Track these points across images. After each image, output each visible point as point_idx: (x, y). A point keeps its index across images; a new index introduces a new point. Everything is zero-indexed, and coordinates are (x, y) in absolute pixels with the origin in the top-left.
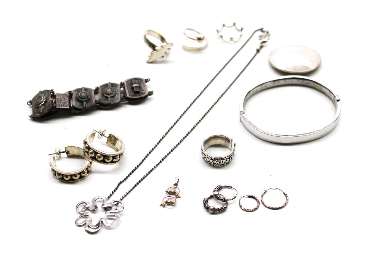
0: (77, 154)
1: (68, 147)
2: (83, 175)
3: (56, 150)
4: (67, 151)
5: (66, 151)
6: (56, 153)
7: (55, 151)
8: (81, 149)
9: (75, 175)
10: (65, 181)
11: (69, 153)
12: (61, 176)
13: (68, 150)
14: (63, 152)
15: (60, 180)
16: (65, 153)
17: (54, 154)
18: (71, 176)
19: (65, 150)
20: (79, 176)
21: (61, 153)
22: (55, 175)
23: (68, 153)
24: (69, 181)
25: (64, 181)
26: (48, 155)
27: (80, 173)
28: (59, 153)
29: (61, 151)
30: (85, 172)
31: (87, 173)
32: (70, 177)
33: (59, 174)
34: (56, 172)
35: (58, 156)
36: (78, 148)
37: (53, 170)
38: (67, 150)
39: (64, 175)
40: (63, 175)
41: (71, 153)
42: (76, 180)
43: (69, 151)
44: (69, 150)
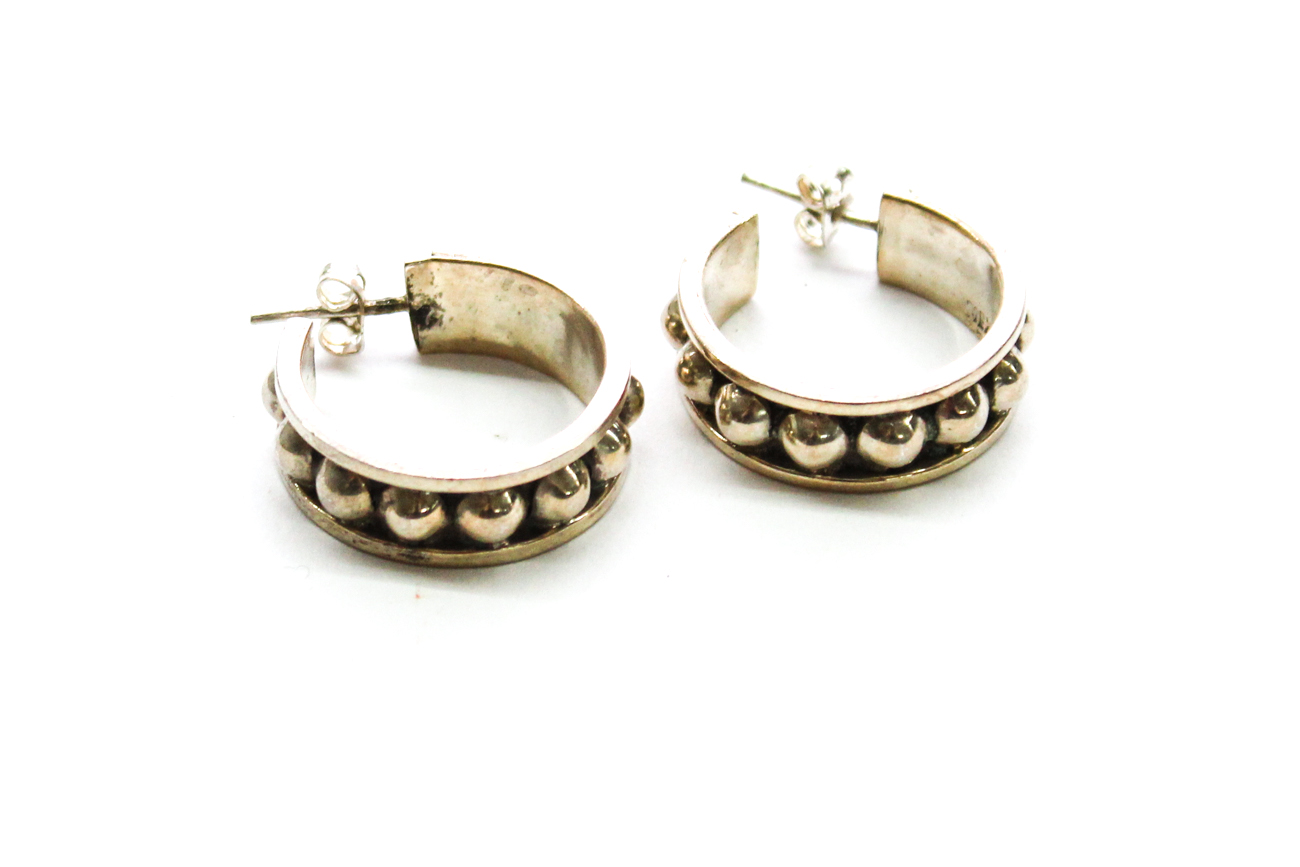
0: (502, 338)
1: (435, 265)
2: (549, 505)
3: (325, 286)
4: (417, 302)
5: (410, 295)
6: (322, 311)
7: (319, 292)
8: (541, 296)
9: (487, 503)
10: (394, 551)
11: (434, 321)
12: (362, 501)
13: (431, 292)
14: (389, 306)
15: (352, 535)
16: (404, 317)
17: (307, 313)
18: (450, 502)
19: (400, 294)
20: (517, 513)
21: (368, 310)
22: (309, 490)
23: (422, 317)
24: (426, 554)
25: (380, 547)
26: (254, 319)
27: (528, 492)
28: (353, 309)
29: (371, 297)
30: (575, 490)
31: (584, 493)
32: (436, 518)
33: (347, 481)
34: (317, 458)
35: (339, 335)
36: (519, 281)
37: (296, 444)
38: (425, 291)
39: (387, 496)
40: (376, 489)
41: (454, 322)
42: (487, 546)
43: (434, 305)
44: (439, 287)
